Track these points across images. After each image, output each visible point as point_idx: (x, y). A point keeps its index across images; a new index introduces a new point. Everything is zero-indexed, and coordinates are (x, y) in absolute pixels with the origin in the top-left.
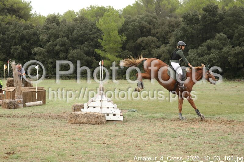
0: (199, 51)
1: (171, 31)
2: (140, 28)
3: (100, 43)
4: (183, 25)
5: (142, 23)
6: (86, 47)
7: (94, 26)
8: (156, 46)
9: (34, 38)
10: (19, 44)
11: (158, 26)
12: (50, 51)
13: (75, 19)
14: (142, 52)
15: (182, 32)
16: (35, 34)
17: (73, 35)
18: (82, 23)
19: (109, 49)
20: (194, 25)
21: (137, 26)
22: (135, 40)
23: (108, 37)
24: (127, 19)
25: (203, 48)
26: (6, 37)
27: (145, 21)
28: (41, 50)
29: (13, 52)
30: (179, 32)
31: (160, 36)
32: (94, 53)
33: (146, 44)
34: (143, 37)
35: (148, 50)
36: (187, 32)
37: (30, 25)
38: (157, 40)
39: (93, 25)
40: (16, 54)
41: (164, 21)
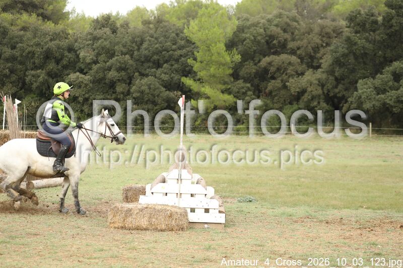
0: (378, 82)
1: (324, 45)
2: (267, 38)
3: (192, 67)
4: (347, 32)
5: (270, 30)
6: (165, 73)
7: (181, 34)
8: (297, 72)
9: (70, 55)
10: (41, 67)
11: (301, 35)
12: (98, 80)
13: (145, 21)
14: (270, 83)
15: (346, 46)
16: (70, 49)
17: (142, 51)
18: (157, 28)
19: (207, 76)
20: (369, 34)
21: (261, 35)
22: (256, 61)
23: (207, 55)
24: (243, 21)
25: (385, 76)
26: (18, 54)
27: (277, 26)
28: (81, 78)
29: (30, 82)
30: (341, 45)
31: (304, 54)
32: (180, 85)
33: (278, 69)
34: (271, 56)
35: (282, 81)
36: (355, 47)
37: (63, 32)
38: (299, 60)
39: (179, 33)
40: (35, 86)
41: (312, 26)
